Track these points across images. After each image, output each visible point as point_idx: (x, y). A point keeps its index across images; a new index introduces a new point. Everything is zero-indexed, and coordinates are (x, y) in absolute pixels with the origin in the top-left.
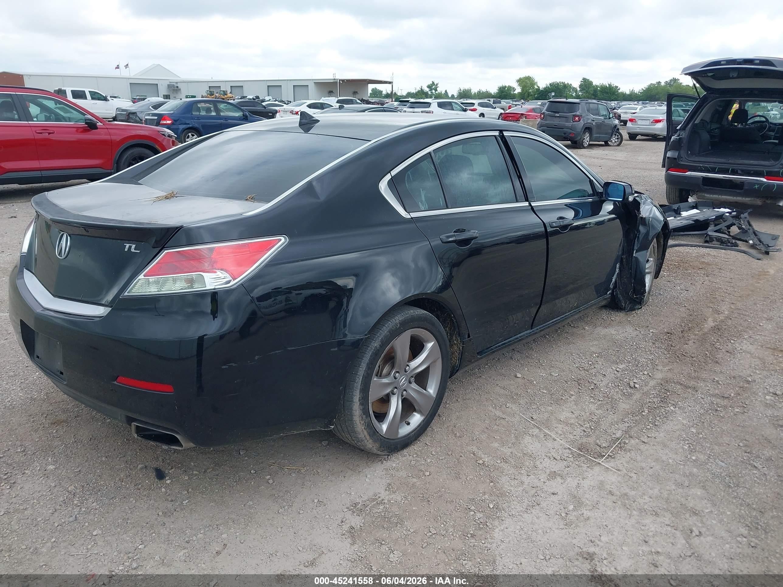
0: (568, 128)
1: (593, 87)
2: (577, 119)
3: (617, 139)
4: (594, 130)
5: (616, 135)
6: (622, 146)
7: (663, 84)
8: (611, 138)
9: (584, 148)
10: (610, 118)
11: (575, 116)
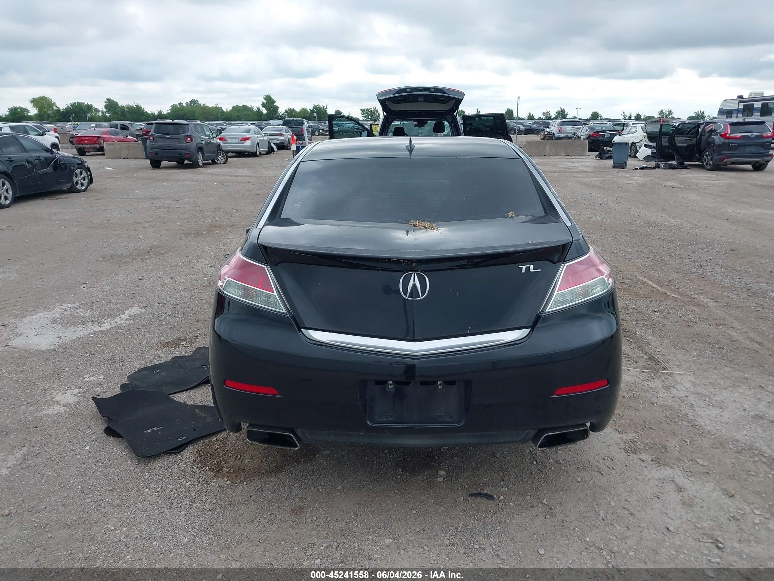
0: (182, 149)
1: (120, 107)
2: (189, 139)
3: (223, 156)
4: (205, 150)
5: (221, 153)
6: (228, 164)
7: (184, 105)
8: (217, 156)
9: (200, 167)
10: (213, 138)
11: (187, 137)
